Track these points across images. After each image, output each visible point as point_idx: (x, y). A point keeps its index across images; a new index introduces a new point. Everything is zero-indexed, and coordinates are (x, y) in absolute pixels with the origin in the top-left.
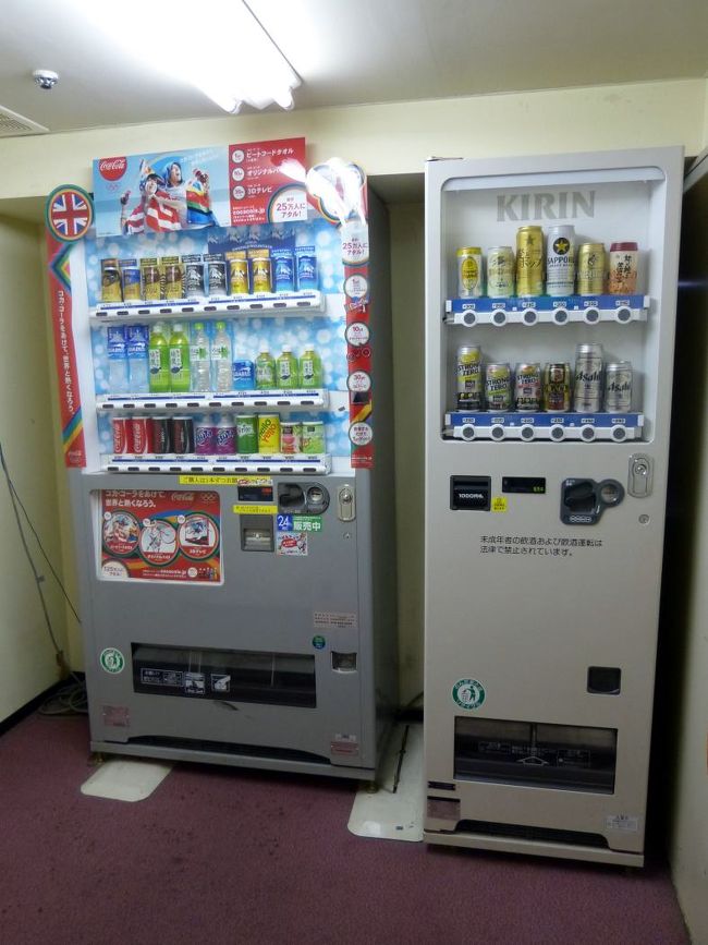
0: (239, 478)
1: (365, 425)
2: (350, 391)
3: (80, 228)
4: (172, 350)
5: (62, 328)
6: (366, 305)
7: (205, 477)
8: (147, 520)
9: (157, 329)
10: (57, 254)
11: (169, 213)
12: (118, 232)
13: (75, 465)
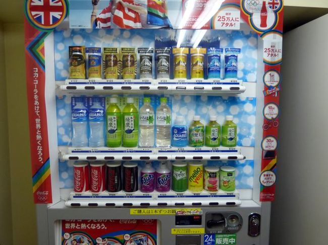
0: (178, 210)
1: (271, 173)
2: (263, 150)
3: (55, 20)
4: (126, 117)
5: (36, 97)
6: (278, 92)
7: (150, 209)
8: (100, 239)
9: (113, 101)
10: (34, 39)
11: (132, 15)
12: (88, 26)
13: (42, 202)
